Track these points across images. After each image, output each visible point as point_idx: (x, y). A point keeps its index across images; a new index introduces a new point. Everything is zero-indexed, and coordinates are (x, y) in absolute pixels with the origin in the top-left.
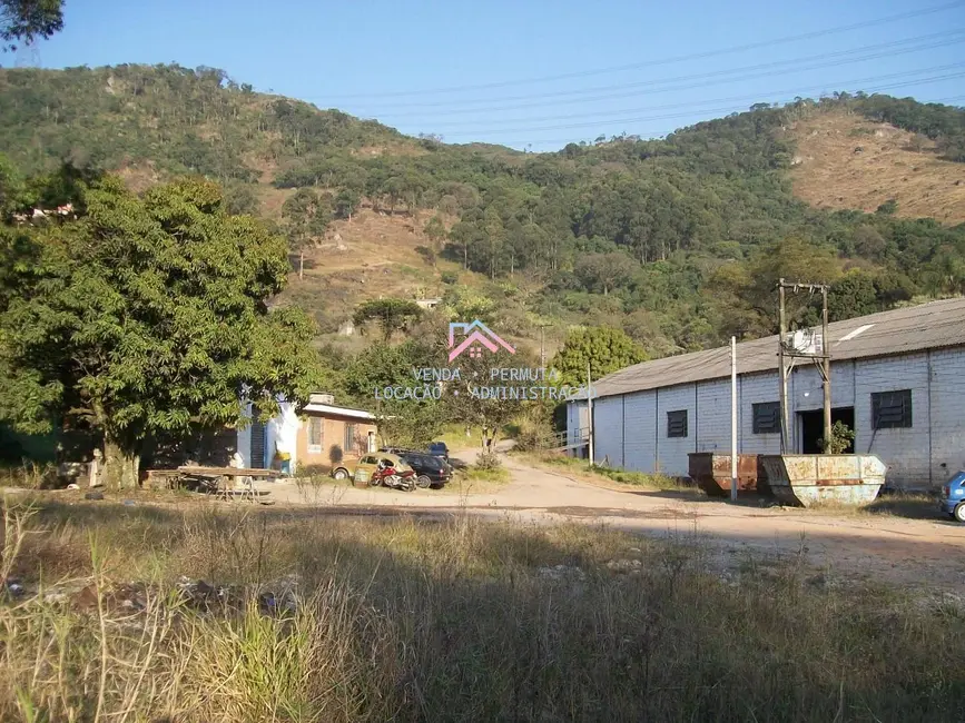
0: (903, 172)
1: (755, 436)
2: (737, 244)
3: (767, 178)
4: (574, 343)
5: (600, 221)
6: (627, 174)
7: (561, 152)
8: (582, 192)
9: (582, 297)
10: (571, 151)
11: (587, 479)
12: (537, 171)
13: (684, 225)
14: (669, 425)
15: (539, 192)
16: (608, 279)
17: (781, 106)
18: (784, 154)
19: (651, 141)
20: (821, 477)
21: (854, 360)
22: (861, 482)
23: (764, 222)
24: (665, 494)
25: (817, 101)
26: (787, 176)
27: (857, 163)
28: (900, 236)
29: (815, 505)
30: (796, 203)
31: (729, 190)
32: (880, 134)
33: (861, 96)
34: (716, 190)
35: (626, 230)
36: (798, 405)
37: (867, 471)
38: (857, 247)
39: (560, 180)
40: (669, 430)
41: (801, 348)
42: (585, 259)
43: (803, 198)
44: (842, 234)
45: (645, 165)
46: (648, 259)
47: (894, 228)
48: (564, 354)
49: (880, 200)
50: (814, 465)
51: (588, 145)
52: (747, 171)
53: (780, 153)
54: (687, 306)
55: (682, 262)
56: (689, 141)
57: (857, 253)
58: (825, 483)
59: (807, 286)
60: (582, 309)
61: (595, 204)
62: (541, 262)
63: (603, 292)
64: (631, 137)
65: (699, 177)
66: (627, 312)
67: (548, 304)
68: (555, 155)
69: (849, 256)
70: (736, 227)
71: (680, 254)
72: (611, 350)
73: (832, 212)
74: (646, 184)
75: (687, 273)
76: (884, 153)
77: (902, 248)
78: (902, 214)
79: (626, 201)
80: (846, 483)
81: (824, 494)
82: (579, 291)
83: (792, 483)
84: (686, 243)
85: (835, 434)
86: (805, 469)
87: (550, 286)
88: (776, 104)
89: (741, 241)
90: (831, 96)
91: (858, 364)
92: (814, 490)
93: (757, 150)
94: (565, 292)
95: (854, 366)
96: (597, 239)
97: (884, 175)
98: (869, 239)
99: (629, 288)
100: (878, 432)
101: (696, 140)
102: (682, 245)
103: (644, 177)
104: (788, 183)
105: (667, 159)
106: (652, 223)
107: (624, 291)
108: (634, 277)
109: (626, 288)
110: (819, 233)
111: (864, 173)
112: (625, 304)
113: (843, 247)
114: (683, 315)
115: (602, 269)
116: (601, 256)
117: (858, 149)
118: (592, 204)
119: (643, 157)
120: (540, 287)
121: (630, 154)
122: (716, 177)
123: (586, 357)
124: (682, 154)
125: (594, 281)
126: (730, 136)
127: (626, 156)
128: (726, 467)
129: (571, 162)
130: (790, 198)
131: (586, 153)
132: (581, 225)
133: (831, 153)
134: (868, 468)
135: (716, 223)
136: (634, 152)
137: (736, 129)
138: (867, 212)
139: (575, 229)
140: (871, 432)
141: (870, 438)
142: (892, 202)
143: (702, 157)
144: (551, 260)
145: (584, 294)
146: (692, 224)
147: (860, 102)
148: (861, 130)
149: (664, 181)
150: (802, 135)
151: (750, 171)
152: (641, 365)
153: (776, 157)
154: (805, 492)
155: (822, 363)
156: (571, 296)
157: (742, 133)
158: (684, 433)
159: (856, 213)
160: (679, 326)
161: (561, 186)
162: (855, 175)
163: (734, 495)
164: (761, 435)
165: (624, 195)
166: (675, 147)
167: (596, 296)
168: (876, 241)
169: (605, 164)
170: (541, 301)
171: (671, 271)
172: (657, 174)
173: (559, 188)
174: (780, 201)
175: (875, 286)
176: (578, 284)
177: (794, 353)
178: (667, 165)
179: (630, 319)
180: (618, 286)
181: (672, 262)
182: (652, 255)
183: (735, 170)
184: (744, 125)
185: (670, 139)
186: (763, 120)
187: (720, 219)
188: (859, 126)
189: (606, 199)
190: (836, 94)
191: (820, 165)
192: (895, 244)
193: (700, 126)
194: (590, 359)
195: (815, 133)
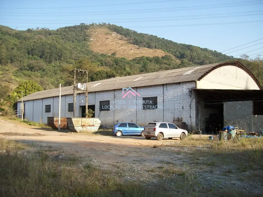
0: (118, 45)
1: (69, 112)
2: (74, 60)
3: (83, 44)
4: (21, 85)
5: (36, 51)
6: (45, 39)
7: (26, 31)
8: (31, 43)
9: (29, 72)
10: (29, 31)
11: (20, 124)
12: (18, 35)
13: (60, 54)
14: (46, 109)
15: (18, 42)
16: (37, 68)
17: (88, 24)
18: (88, 38)
19: (52, 30)
20: (83, 124)
21: (95, 92)
22: (94, 126)
23: (81, 55)
24: (42, 129)
25: (98, 24)
26: (89, 43)
27: (107, 42)
28: (116, 62)
29: (81, 132)
30: (90, 51)
31: (73, 46)
32: (113, 35)
33: (109, 25)
34: (69, 45)
35: (43, 54)
36: (80, 104)
37: (95, 123)
38: (105, 63)
39: (25, 39)
40: (46, 110)
41: (80, 88)
42: (31, 62)
43: (92, 50)
44: (102, 60)
45: (50, 37)
46: (49, 63)
47: (115, 59)
48: (18, 88)
49: (112, 52)
50: (80, 121)
51: (34, 29)
52: (78, 41)
53: (87, 37)
54: (59, 77)
55: (58, 64)
56: (63, 31)
57: (105, 65)
58: (84, 126)
59: (82, 70)
60: (29, 76)
61: (35, 46)
62: (18, 61)
63: (35, 71)
64: (47, 29)
65: (65, 42)
66: (42, 77)
67: (19, 74)
68: (24, 31)
69: (103, 66)
70: (73, 56)
71: (58, 62)
72: (32, 87)
73: (100, 54)
74: (49, 42)
75: (59, 67)
76: (114, 40)
77: (116, 65)
78: (117, 56)
79: (44, 46)
80: (89, 126)
81: (83, 129)
82: (28, 70)
83: (74, 126)
84: (60, 59)
85: (89, 112)
86: (78, 122)
87: (20, 69)
88: (87, 24)
89: (75, 60)
90: (101, 23)
91: (96, 93)
92: (80, 128)
93: (81, 36)
94: (24, 71)
95: (95, 94)
96: (35, 56)
97: (114, 45)
98: (108, 62)
99: (43, 71)
100: (101, 112)
101: (65, 31)
102: (58, 60)
103: (49, 40)
104: (89, 45)
105: (56, 36)
106: (50, 53)
107: (41, 72)
108: (44, 68)
109: (42, 71)
110: (96, 59)
111: (108, 45)
112: (41, 75)
113: (102, 63)
114: (58, 79)
115: (35, 65)
116: (35, 61)
117: (107, 38)
118: (34, 46)
119: (49, 35)
120: (17, 69)
121: (46, 33)
122: (69, 42)
123: (25, 89)
124: (61, 35)
125: (33, 68)
126: (74, 31)
127: (45, 34)
128: (57, 121)
129: (29, 34)
130: (89, 49)
131: (33, 32)
132: (30, 52)
133: (100, 38)
134: (96, 122)
135: (68, 54)
136: (47, 33)
137: (75, 29)
138: (109, 55)
139: (28, 53)
140: (99, 112)
141: (99, 113)
142: (115, 53)
143: (66, 36)
144: (21, 61)
145: (30, 72)
146: (62, 54)
147: (109, 26)
148: (108, 33)
149: (55, 42)
150: (93, 33)
151: (79, 41)
152: (40, 92)
153: (86, 38)
154: (78, 128)
155: (86, 93)
156: (26, 72)
157: (77, 30)
158: (50, 111)
159: (106, 55)
160: (56, 82)
161: (25, 41)
162: (106, 45)
163: (59, 129)
164: (71, 112)
165: (43, 45)
166: (59, 33)
167: (33, 72)
168: (110, 62)
169: (38, 35)
170: (17, 73)
171: (55, 67)
172: (53, 40)
173: (24, 41)
174: (86, 50)
175: (106, 73)
176: (28, 68)
177: (78, 89)
178: (56, 37)
179: (42, 79)
180: (40, 70)
181: (55, 64)
182: (50, 62)
183: (75, 40)
184: (78, 28)
185: (58, 30)
186: (83, 28)
187: (69, 54)
188: (108, 32)
189: (38, 45)
190: (103, 23)
191: (98, 41)
192: (115, 63)
193: (66, 28)
194: (26, 89)
195: (97, 33)
